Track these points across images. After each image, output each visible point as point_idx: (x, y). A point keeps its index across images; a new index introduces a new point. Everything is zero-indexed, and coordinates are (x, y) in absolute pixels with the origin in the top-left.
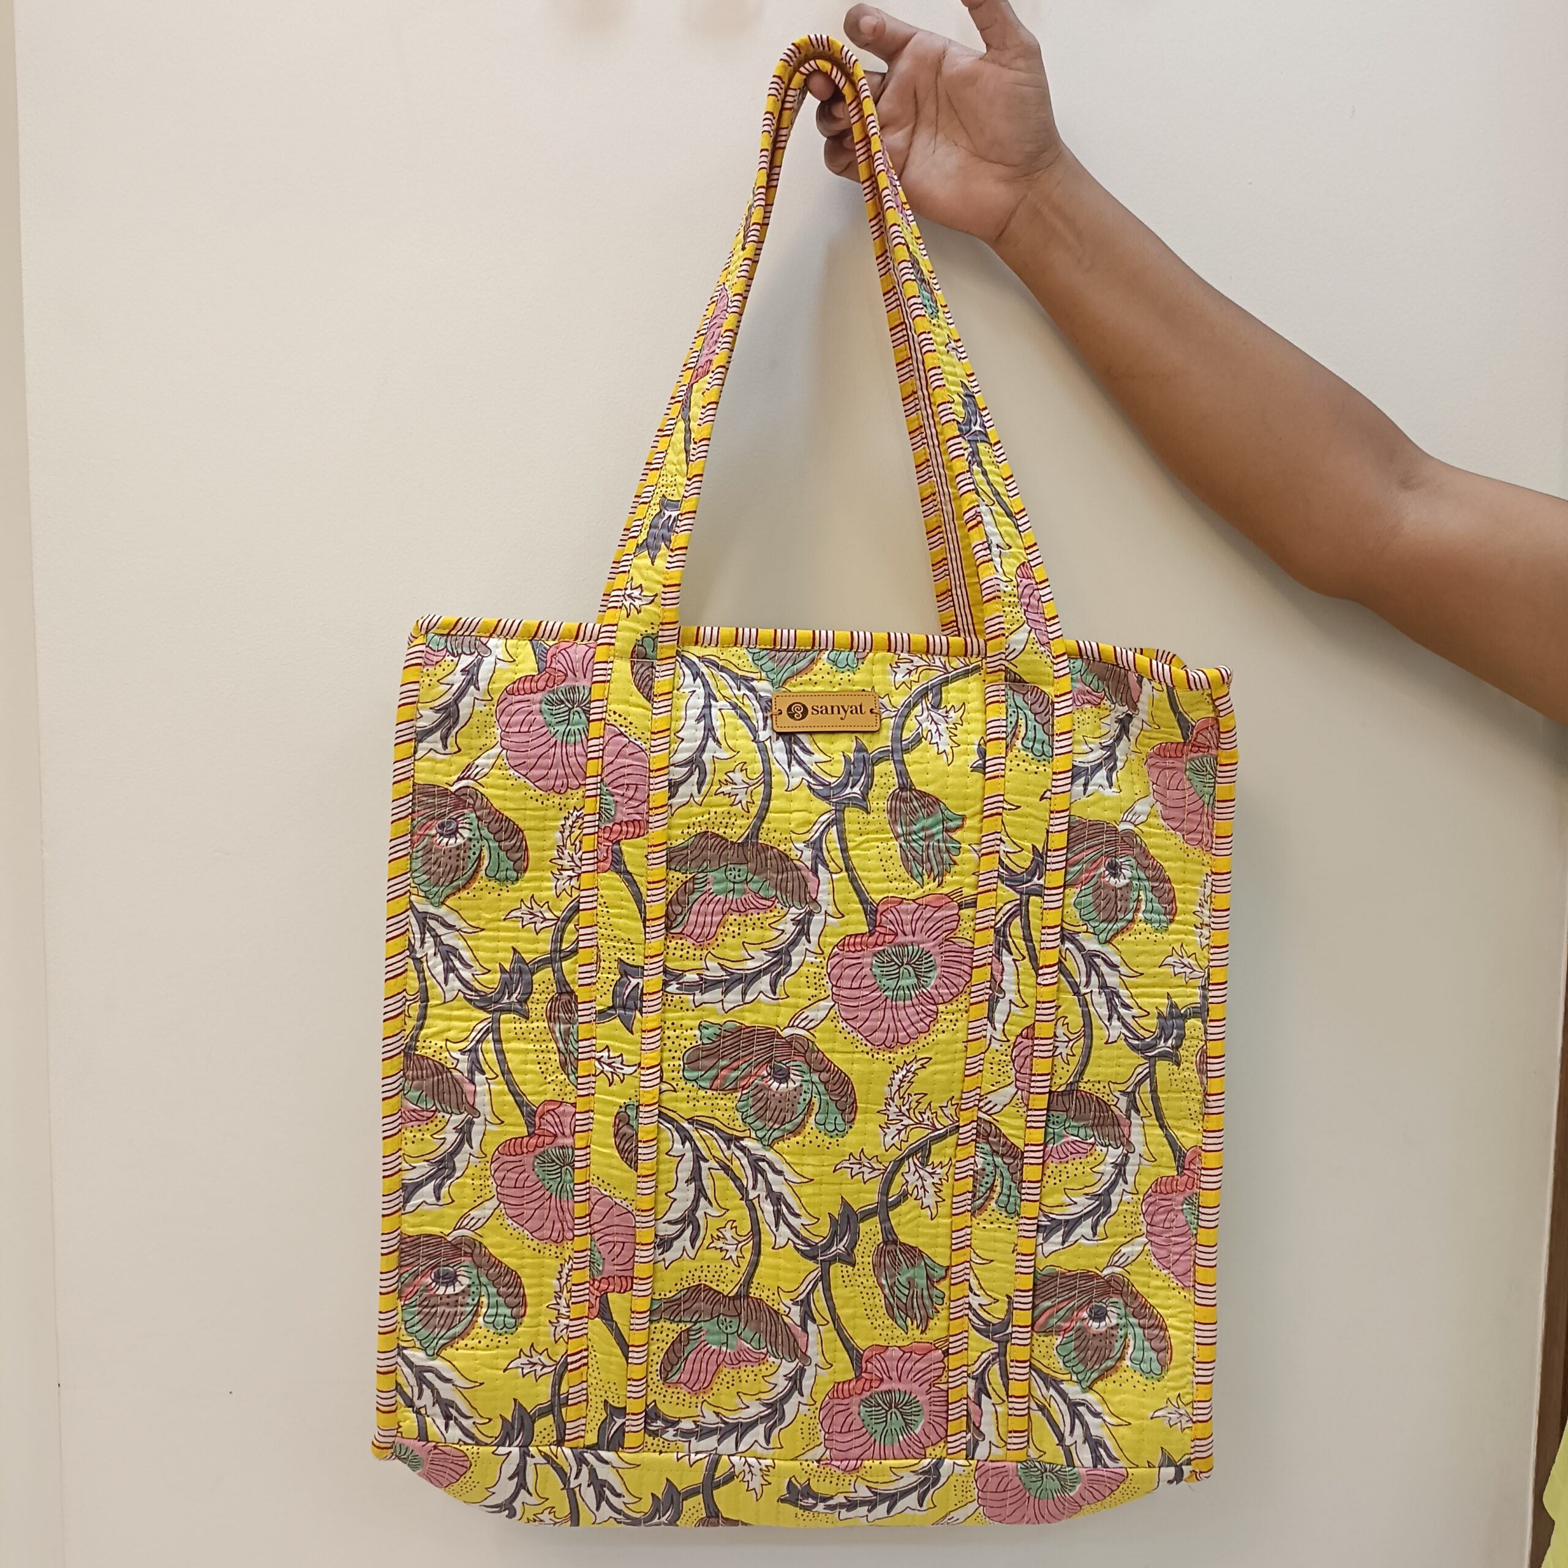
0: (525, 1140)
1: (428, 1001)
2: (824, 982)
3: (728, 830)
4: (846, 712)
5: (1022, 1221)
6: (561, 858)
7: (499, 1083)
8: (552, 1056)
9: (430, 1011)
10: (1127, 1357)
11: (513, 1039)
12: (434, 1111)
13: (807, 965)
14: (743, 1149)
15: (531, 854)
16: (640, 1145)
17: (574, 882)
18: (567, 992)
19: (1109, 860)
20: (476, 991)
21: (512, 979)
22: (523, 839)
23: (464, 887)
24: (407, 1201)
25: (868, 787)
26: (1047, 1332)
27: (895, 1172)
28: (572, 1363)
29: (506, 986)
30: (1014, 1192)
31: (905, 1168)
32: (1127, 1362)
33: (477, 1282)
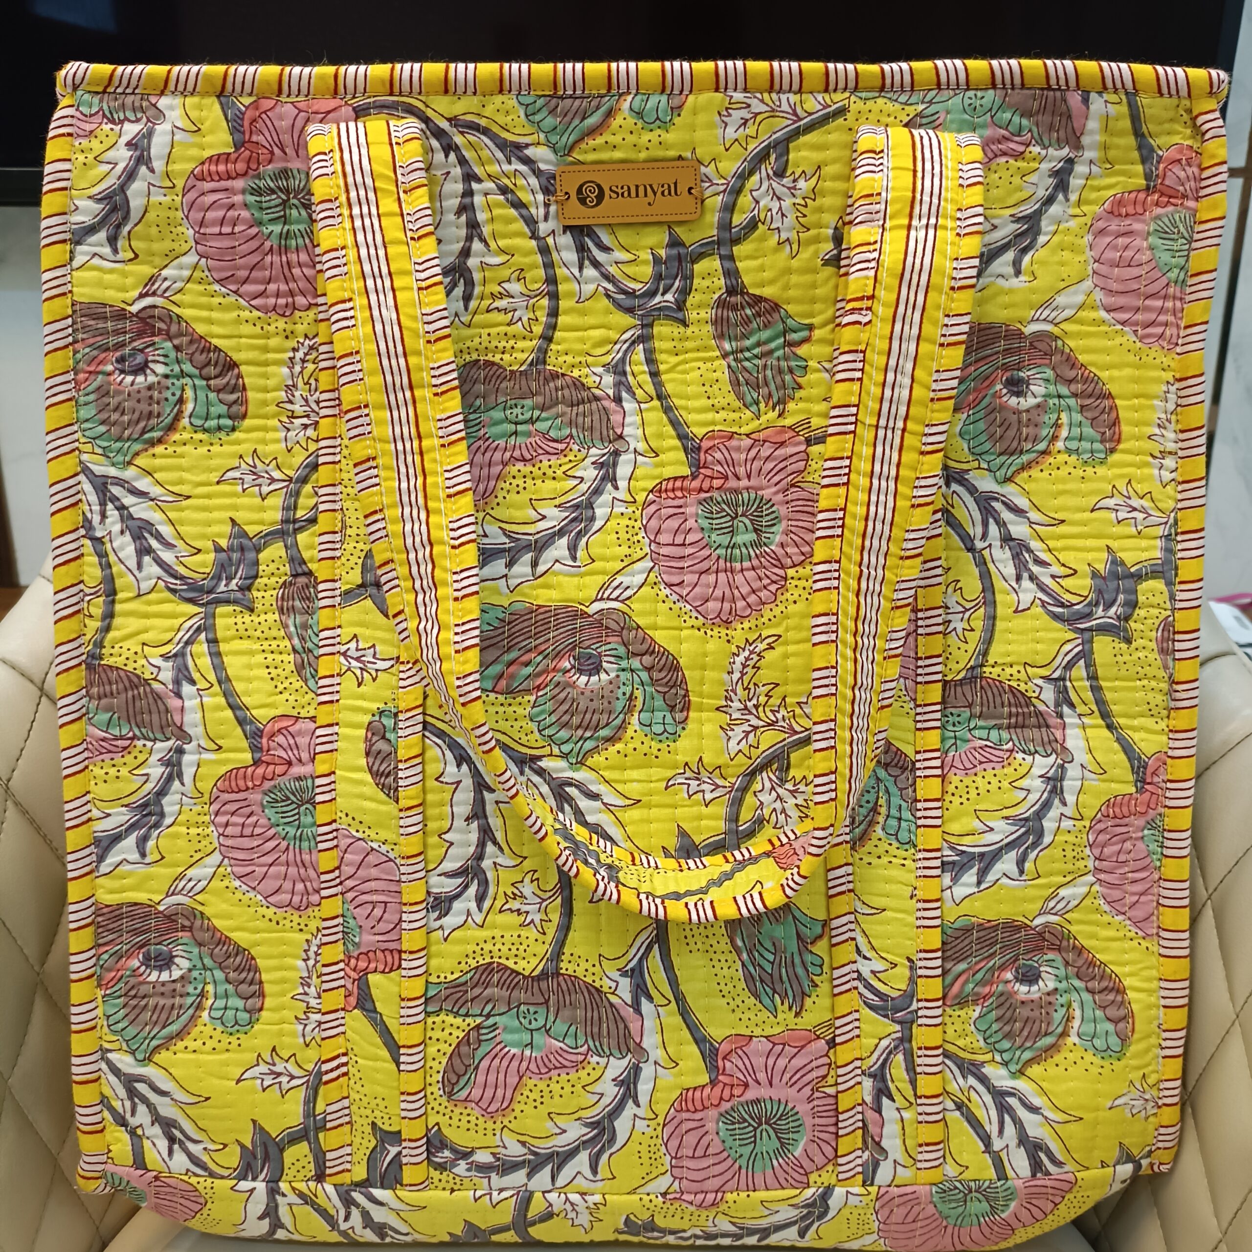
0: (250, 770)
1: (114, 593)
2: (639, 537)
3: (506, 357)
4: (655, 193)
5: (921, 855)
6: (291, 402)
7: (215, 695)
8: (284, 657)
9: (118, 607)
10: (1073, 1032)
11: (233, 638)
12: (132, 739)
13: (616, 517)
14: (541, 772)
15: (251, 395)
16: (401, 766)
17: (310, 432)
18: (304, 574)
19: (1008, 374)
20: (182, 578)
21: (230, 559)
22: (239, 376)
23: (160, 441)
24: (101, 859)
25: (685, 292)
26: (962, 1002)
27: (744, 789)
28: (327, 1072)
29: (223, 570)
30: (906, 815)
31: (757, 786)
32: (1073, 1039)
33: (199, 965)
